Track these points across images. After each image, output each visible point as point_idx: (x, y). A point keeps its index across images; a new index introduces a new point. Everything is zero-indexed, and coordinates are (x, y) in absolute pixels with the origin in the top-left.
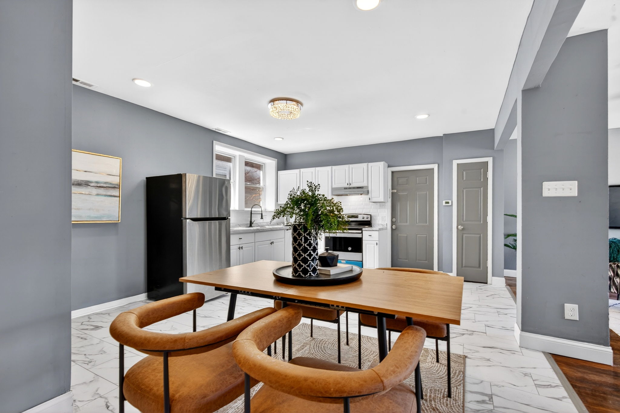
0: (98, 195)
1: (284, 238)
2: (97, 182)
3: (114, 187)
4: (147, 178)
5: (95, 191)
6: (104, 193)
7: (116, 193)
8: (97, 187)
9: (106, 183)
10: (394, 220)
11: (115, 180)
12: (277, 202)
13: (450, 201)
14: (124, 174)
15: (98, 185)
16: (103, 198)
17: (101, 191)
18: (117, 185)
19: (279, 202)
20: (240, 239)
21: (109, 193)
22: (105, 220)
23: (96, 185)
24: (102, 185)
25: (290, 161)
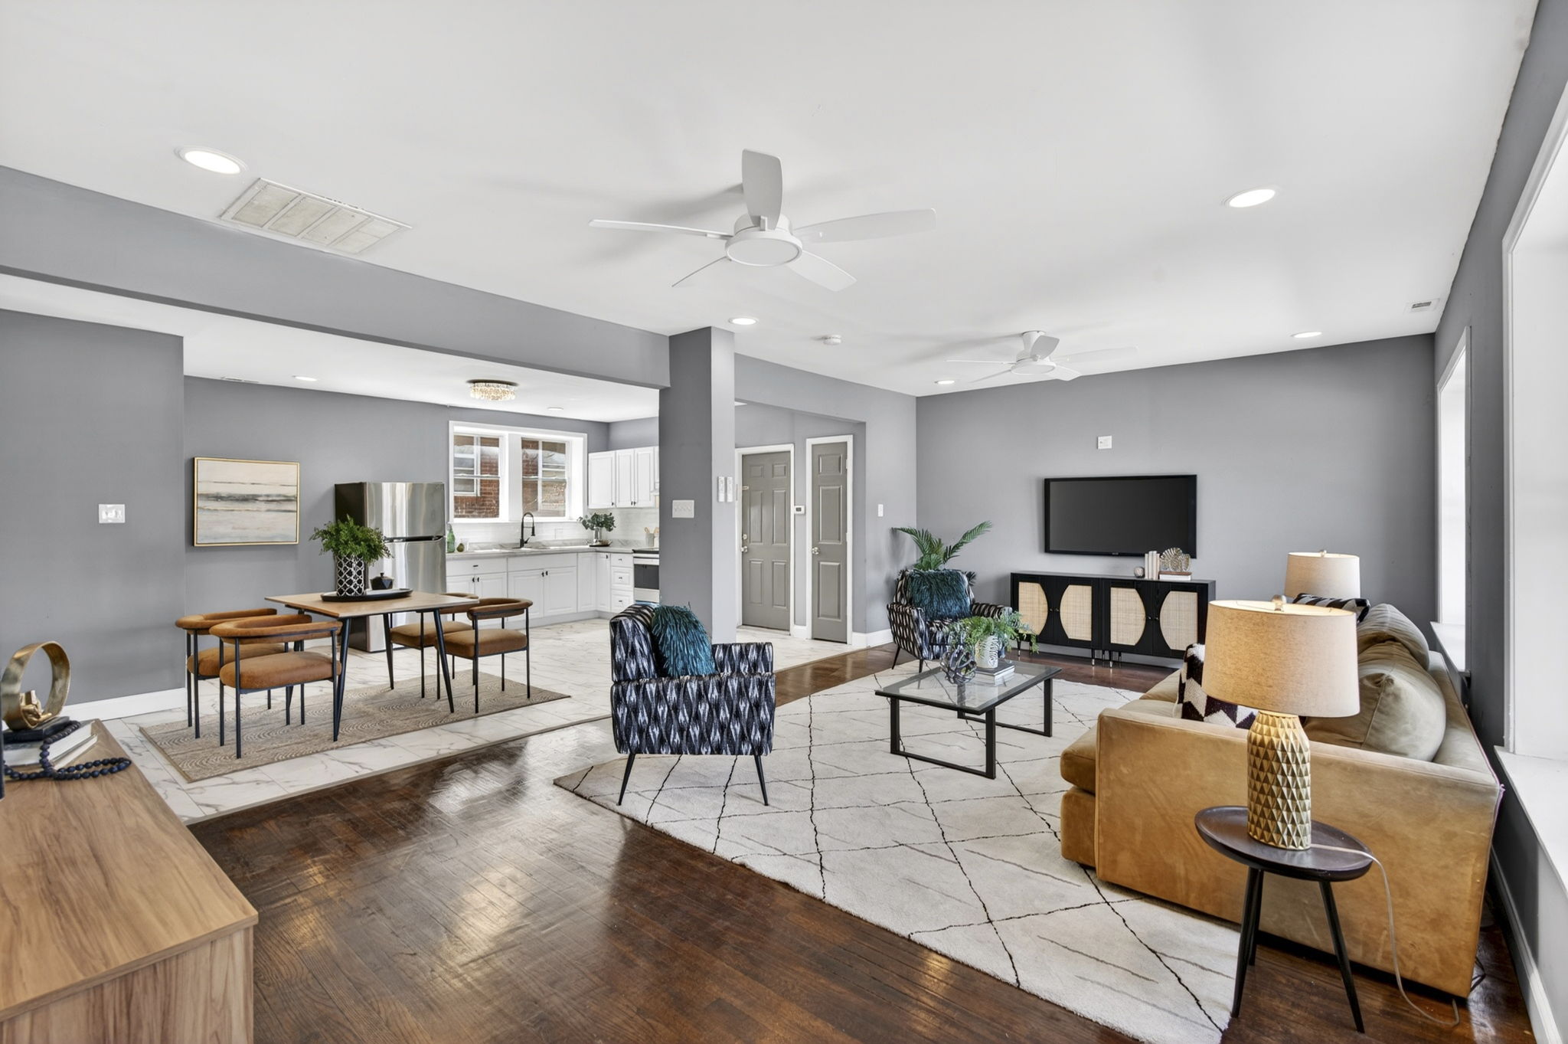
0: (268, 511)
1: (577, 566)
2: (268, 496)
3: (288, 499)
4: (336, 485)
5: (264, 506)
6: (277, 509)
7: (291, 506)
8: (268, 501)
9: (279, 496)
10: (745, 537)
11: (291, 491)
12: (588, 504)
13: (803, 509)
14: (303, 482)
15: (270, 499)
16: (274, 514)
17: (273, 506)
18: (294, 497)
19: (591, 507)
20: (475, 566)
21: (283, 509)
22: (279, 541)
23: (266, 499)
24: (274, 498)
25: (618, 435)
